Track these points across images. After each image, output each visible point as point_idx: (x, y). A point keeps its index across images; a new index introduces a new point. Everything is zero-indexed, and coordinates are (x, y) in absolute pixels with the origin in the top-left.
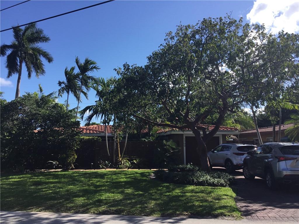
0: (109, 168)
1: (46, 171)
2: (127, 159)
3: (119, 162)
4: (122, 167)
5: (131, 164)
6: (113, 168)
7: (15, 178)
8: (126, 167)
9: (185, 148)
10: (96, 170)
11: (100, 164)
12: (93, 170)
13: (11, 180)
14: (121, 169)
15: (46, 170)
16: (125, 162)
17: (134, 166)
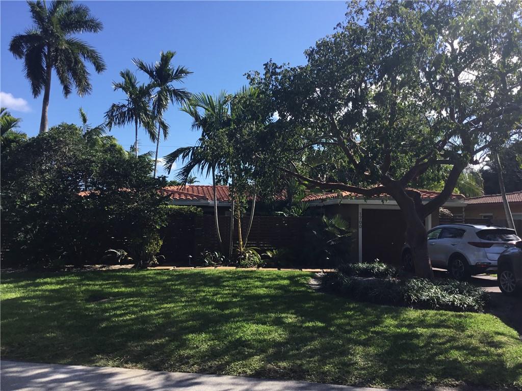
0: (221, 264)
1: (104, 269)
2: (255, 249)
3: (240, 255)
4: (246, 264)
5: (262, 259)
6: (229, 266)
7: (51, 284)
8: (255, 264)
9: (360, 230)
10: (198, 269)
11: (205, 257)
12: (193, 268)
13: (44, 287)
14: (245, 267)
15: (104, 267)
16: (253, 256)
17: (268, 263)
